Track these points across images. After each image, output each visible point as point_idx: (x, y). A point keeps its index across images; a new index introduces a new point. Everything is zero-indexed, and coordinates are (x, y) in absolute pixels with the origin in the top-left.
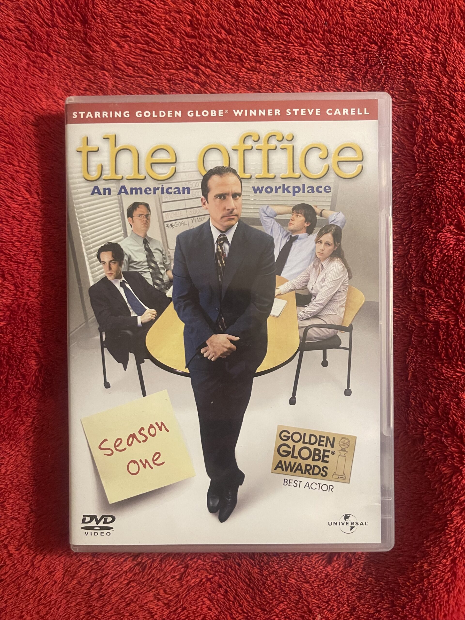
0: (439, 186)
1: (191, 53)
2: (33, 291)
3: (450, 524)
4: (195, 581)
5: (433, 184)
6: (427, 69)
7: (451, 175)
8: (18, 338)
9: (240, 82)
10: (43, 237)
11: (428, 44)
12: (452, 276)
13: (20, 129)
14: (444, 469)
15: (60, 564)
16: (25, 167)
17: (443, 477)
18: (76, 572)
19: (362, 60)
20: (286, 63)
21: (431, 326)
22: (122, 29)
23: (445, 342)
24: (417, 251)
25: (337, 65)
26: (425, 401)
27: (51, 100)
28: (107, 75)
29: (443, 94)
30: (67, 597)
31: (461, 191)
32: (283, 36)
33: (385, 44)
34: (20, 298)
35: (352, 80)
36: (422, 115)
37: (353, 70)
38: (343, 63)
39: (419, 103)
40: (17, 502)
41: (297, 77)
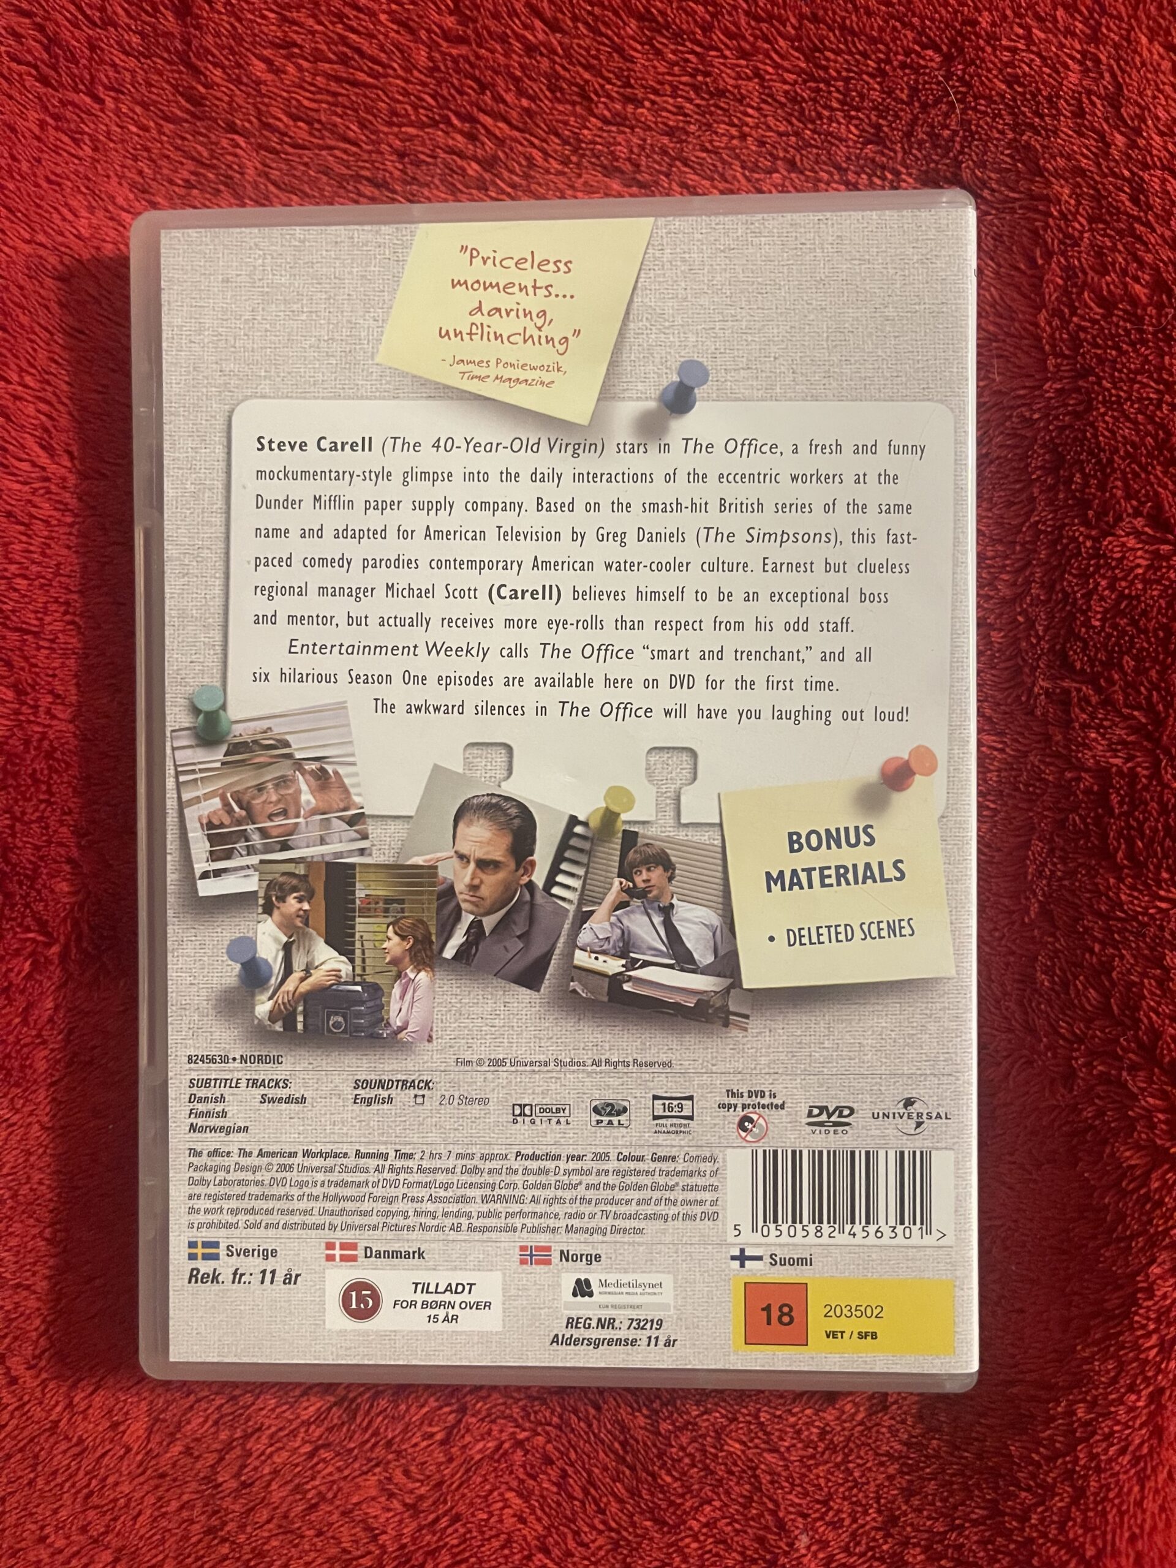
0: (1105, 414)
1: (456, 82)
2: (63, 704)
3: (1145, 1300)
4: (484, 1449)
5: (1089, 408)
6: (1071, 112)
7: (1136, 386)
8: (26, 823)
9: (583, 156)
10: (85, 567)
11: (1072, 48)
12: (1142, 649)
13: (21, 288)
14: (1128, 1154)
15: (139, 1402)
16: (37, 386)
17: (1123, 1176)
18: (180, 1422)
19: (902, 90)
20: (703, 103)
21: (1088, 779)
22: (279, 27)
23: (1127, 822)
24: (1049, 587)
25: (835, 105)
26: (1076, 978)
27: (100, 214)
28: (243, 145)
29: (1115, 175)
30: (157, 1487)
31: (1162, 426)
32: (694, 33)
33: (961, 50)
34: (29, 722)
35: (877, 144)
36: (1060, 229)
37: (879, 117)
38: (853, 99)
39: (1050, 201)
40: (30, 1246)
41: (733, 137)
